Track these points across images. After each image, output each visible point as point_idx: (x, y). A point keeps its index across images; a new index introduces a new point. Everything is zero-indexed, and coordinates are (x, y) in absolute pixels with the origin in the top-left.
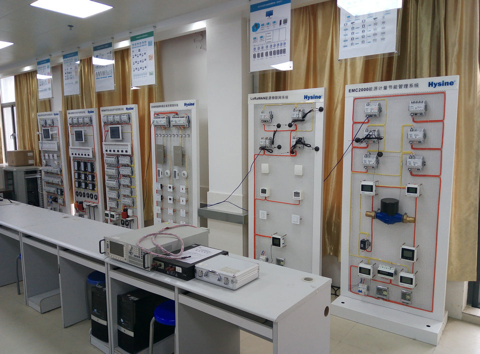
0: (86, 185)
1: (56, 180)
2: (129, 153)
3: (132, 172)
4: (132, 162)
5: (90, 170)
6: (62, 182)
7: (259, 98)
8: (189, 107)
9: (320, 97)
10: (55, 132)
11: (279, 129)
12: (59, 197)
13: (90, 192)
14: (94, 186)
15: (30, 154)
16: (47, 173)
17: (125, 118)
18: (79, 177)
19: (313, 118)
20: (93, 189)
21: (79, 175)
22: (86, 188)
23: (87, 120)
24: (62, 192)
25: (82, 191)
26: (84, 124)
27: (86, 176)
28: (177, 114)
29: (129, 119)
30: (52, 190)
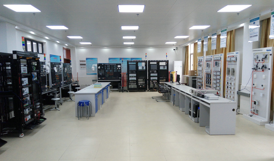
0: (208, 83)
1: (201, 81)
2: (220, 71)
3: (220, 78)
4: (220, 74)
5: (209, 77)
6: (202, 81)
7: (255, 51)
8: (237, 54)
9: (271, 50)
10: (202, 64)
11: (259, 62)
12: (201, 87)
13: (209, 85)
14: (210, 83)
15: (195, 72)
16: (199, 78)
17: (219, 58)
18: (207, 80)
19: (269, 58)
20: (210, 84)
21: (207, 79)
22: (208, 84)
23: (210, 59)
24: (202, 85)
25: (207, 85)
26: (210, 61)
27: (209, 79)
28: (234, 57)
29: (221, 58)
30: (199, 84)
